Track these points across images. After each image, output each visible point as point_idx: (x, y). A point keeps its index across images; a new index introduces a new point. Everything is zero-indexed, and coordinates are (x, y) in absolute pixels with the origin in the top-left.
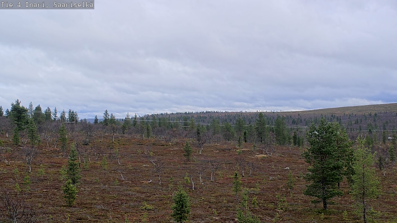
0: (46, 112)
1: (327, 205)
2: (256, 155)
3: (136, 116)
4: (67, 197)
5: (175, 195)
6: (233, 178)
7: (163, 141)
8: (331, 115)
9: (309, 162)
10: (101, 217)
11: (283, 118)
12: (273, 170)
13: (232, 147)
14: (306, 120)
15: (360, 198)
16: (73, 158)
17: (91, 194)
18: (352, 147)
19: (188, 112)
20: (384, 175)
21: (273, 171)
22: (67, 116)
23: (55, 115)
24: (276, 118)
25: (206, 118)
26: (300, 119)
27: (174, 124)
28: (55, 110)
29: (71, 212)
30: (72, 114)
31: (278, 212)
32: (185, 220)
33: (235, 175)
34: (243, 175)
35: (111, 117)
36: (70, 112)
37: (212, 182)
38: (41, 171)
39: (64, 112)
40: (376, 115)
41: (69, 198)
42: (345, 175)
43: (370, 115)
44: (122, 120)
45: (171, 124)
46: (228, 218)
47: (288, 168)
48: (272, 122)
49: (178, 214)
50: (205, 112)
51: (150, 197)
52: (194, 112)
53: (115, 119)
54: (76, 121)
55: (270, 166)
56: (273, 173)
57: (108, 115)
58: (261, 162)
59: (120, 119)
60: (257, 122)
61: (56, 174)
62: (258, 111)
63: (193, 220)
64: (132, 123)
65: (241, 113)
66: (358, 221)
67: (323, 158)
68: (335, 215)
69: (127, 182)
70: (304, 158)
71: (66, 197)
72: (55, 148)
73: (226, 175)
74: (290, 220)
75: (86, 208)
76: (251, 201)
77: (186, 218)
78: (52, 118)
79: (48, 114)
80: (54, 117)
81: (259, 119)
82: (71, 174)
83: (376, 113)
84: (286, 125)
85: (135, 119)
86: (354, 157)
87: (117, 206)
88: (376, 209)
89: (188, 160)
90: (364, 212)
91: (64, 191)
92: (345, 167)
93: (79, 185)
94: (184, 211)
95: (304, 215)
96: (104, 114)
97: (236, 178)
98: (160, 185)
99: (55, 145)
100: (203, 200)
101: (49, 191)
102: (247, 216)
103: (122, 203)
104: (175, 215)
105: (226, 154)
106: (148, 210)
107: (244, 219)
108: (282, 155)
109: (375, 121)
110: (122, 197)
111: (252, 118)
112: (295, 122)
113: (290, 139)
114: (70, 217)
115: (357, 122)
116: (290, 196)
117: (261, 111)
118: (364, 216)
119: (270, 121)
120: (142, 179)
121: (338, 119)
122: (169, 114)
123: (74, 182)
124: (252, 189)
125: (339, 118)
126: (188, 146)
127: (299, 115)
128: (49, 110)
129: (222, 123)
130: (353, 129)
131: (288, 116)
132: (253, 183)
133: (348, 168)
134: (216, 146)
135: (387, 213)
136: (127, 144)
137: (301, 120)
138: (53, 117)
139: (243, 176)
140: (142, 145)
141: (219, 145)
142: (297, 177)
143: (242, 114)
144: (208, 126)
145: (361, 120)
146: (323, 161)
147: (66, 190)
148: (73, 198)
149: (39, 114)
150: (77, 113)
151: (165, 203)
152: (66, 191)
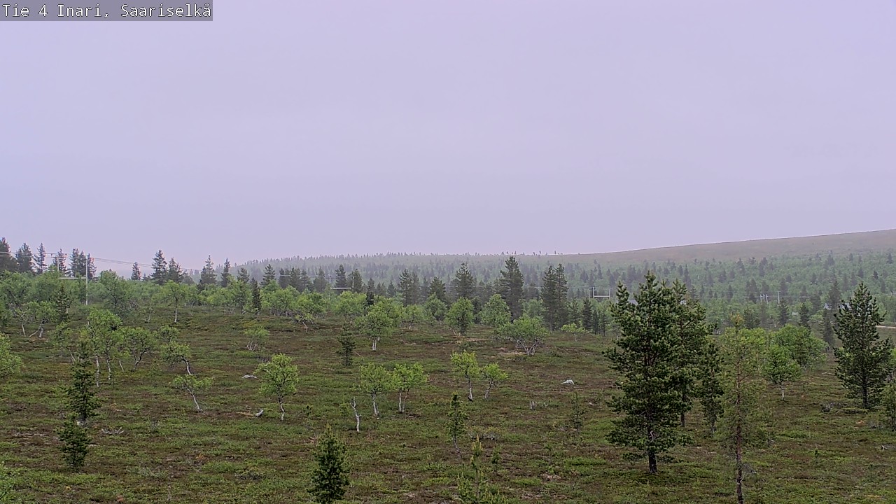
0: (19, 255)
1: (657, 464)
2: (500, 353)
3: (227, 264)
4: (70, 449)
5: (317, 442)
6: (448, 404)
7: (290, 320)
8: (667, 262)
9: (618, 368)
10: (147, 495)
11: (561, 270)
12: (537, 385)
13: (445, 335)
14: (611, 273)
15: (732, 447)
16: (82, 361)
17: (124, 442)
18: (711, 334)
19: (346, 256)
20: (783, 396)
21: (536, 388)
22: (68, 264)
23: (41, 260)
24: (545, 268)
25: (387, 268)
26: (597, 273)
27: (314, 282)
28: (42, 250)
29: (78, 484)
30: (79, 260)
31: (549, 480)
32: (340, 499)
33: (452, 398)
34: (471, 398)
35: (170, 266)
36: (75, 255)
37: (401, 413)
38: (8, 390)
39: (61, 255)
40: (764, 261)
41: (73, 451)
42: (696, 397)
43: (753, 262)
44: (197, 272)
45: (308, 283)
46: (437, 496)
47: (571, 381)
48: (536, 277)
49: (324, 487)
50: (385, 255)
51: (260, 448)
52: (359, 256)
53: (179, 271)
54: (90, 276)
55: (532, 377)
56: (538, 393)
57: (164, 262)
58: (511, 367)
59: (191, 272)
60: (504, 278)
61: (42, 396)
62: (506, 254)
63: (358, 499)
64: (219, 278)
65: (468, 257)
66: (724, 498)
67: (650, 358)
68: (675, 486)
69: (207, 413)
70: (607, 358)
71: (66, 449)
72: (40, 336)
73: (432, 398)
74: (575, 496)
75: (113, 474)
76: (487, 456)
77: (342, 494)
78: (33, 268)
79: (25, 257)
80: (38, 266)
81: (506, 271)
82: (77, 397)
83: (765, 258)
84: (566, 285)
85: (226, 270)
86: (716, 355)
87: (183, 470)
88: (765, 472)
89: (348, 364)
90: (739, 481)
91: (63, 436)
92: (698, 379)
93: (97, 423)
94: (337, 478)
95: (607, 486)
96: (155, 259)
97: (456, 405)
98: (281, 421)
99: (40, 330)
100: (380, 454)
101: (27, 436)
102: (481, 490)
103: (195, 463)
104: (316, 490)
105: (432, 351)
106: (255, 479)
107: (473, 497)
108: (558, 353)
109: (762, 275)
110: (195, 448)
111: (491, 268)
112: (587, 278)
113: (576, 316)
114: (75, 496)
115: (723, 278)
116: (575, 444)
117: (510, 254)
118: (740, 486)
119: (531, 276)
120: (241, 408)
121: (684, 272)
122: (304, 259)
123: (84, 417)
124: (491, 428)
125: (684, 268)
126: (348, 332)
127: (595, 262)
128: (26, 248)
129: (425, 279)
130: (716, 294)
131: (572, 266)
132: (494, 415)
133: (704, 382)
134: (410, 331)
135: (788, 480)
136: (206, 328)
137: (600, 274)
138: (35, 266)
139: (471, 400)
140: (242, 329)
141: (416, 329)
142: (591, 400)
143: (468, 259)
144: (391, 286)
145: (733, 275)
146: (649, 365)
147: (66, 433)
148: (81, 452)
149: (4, 259)
150: (90, 256)
151: (293, 461)
152: (65, 436)
